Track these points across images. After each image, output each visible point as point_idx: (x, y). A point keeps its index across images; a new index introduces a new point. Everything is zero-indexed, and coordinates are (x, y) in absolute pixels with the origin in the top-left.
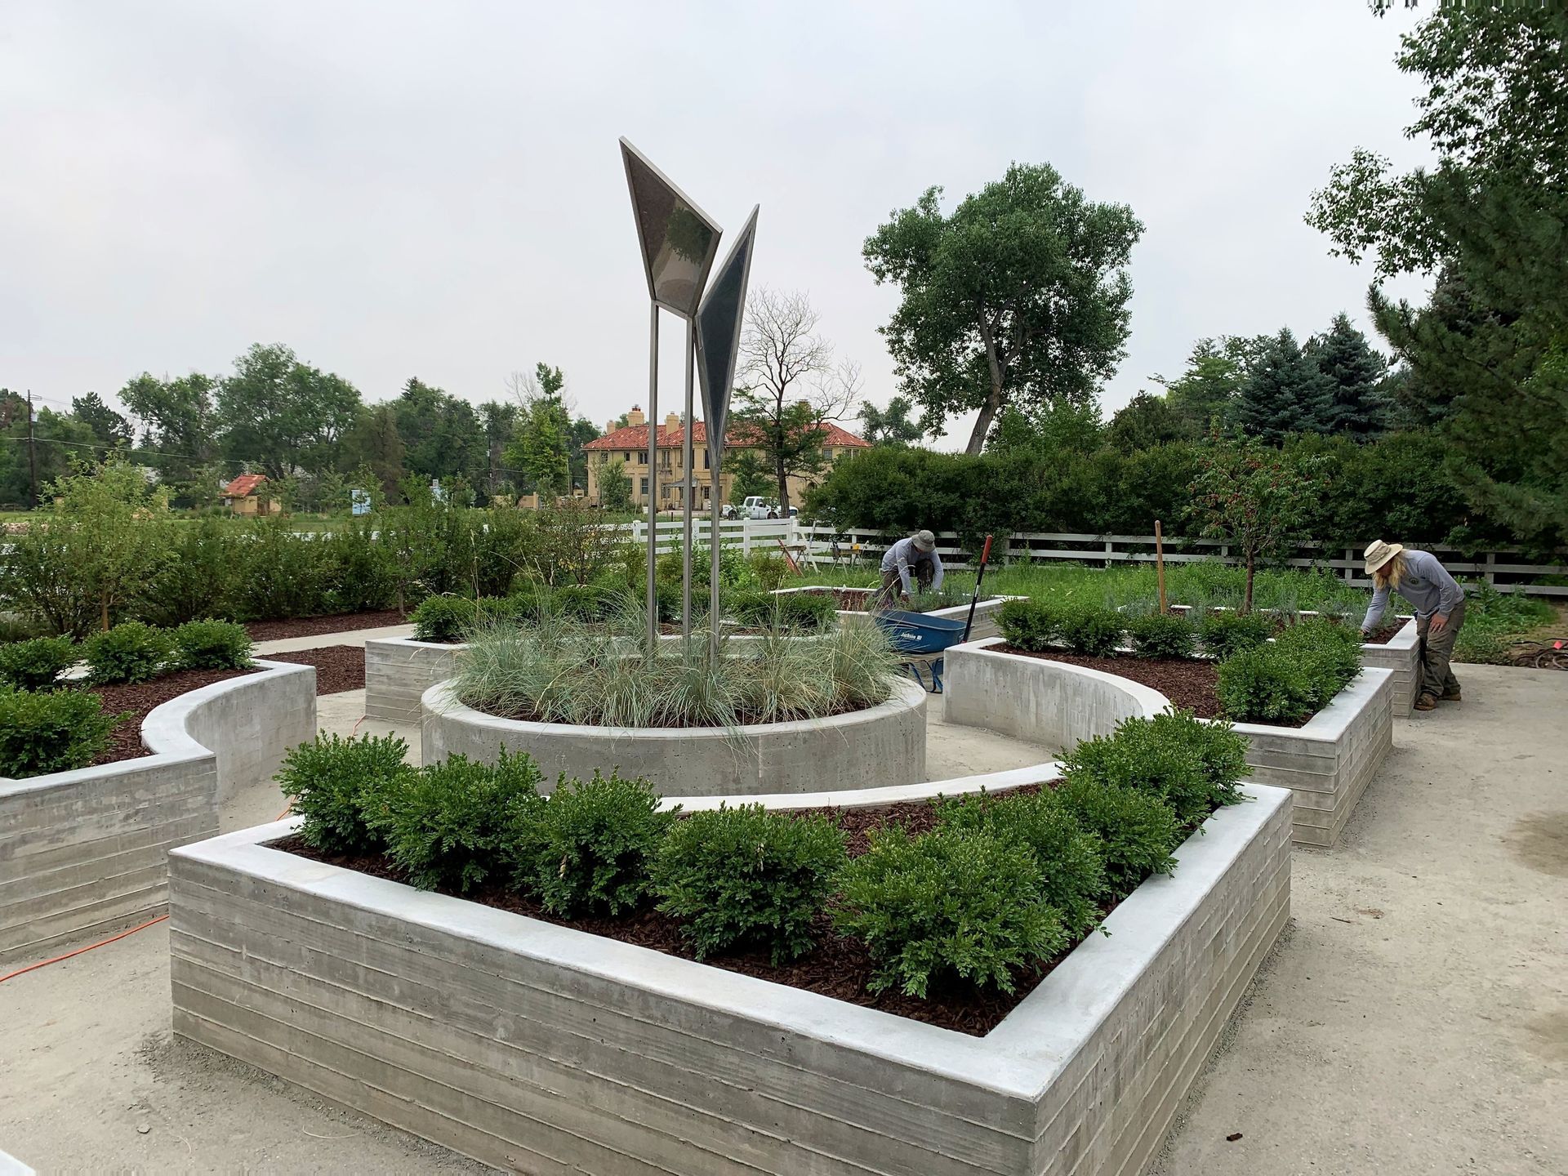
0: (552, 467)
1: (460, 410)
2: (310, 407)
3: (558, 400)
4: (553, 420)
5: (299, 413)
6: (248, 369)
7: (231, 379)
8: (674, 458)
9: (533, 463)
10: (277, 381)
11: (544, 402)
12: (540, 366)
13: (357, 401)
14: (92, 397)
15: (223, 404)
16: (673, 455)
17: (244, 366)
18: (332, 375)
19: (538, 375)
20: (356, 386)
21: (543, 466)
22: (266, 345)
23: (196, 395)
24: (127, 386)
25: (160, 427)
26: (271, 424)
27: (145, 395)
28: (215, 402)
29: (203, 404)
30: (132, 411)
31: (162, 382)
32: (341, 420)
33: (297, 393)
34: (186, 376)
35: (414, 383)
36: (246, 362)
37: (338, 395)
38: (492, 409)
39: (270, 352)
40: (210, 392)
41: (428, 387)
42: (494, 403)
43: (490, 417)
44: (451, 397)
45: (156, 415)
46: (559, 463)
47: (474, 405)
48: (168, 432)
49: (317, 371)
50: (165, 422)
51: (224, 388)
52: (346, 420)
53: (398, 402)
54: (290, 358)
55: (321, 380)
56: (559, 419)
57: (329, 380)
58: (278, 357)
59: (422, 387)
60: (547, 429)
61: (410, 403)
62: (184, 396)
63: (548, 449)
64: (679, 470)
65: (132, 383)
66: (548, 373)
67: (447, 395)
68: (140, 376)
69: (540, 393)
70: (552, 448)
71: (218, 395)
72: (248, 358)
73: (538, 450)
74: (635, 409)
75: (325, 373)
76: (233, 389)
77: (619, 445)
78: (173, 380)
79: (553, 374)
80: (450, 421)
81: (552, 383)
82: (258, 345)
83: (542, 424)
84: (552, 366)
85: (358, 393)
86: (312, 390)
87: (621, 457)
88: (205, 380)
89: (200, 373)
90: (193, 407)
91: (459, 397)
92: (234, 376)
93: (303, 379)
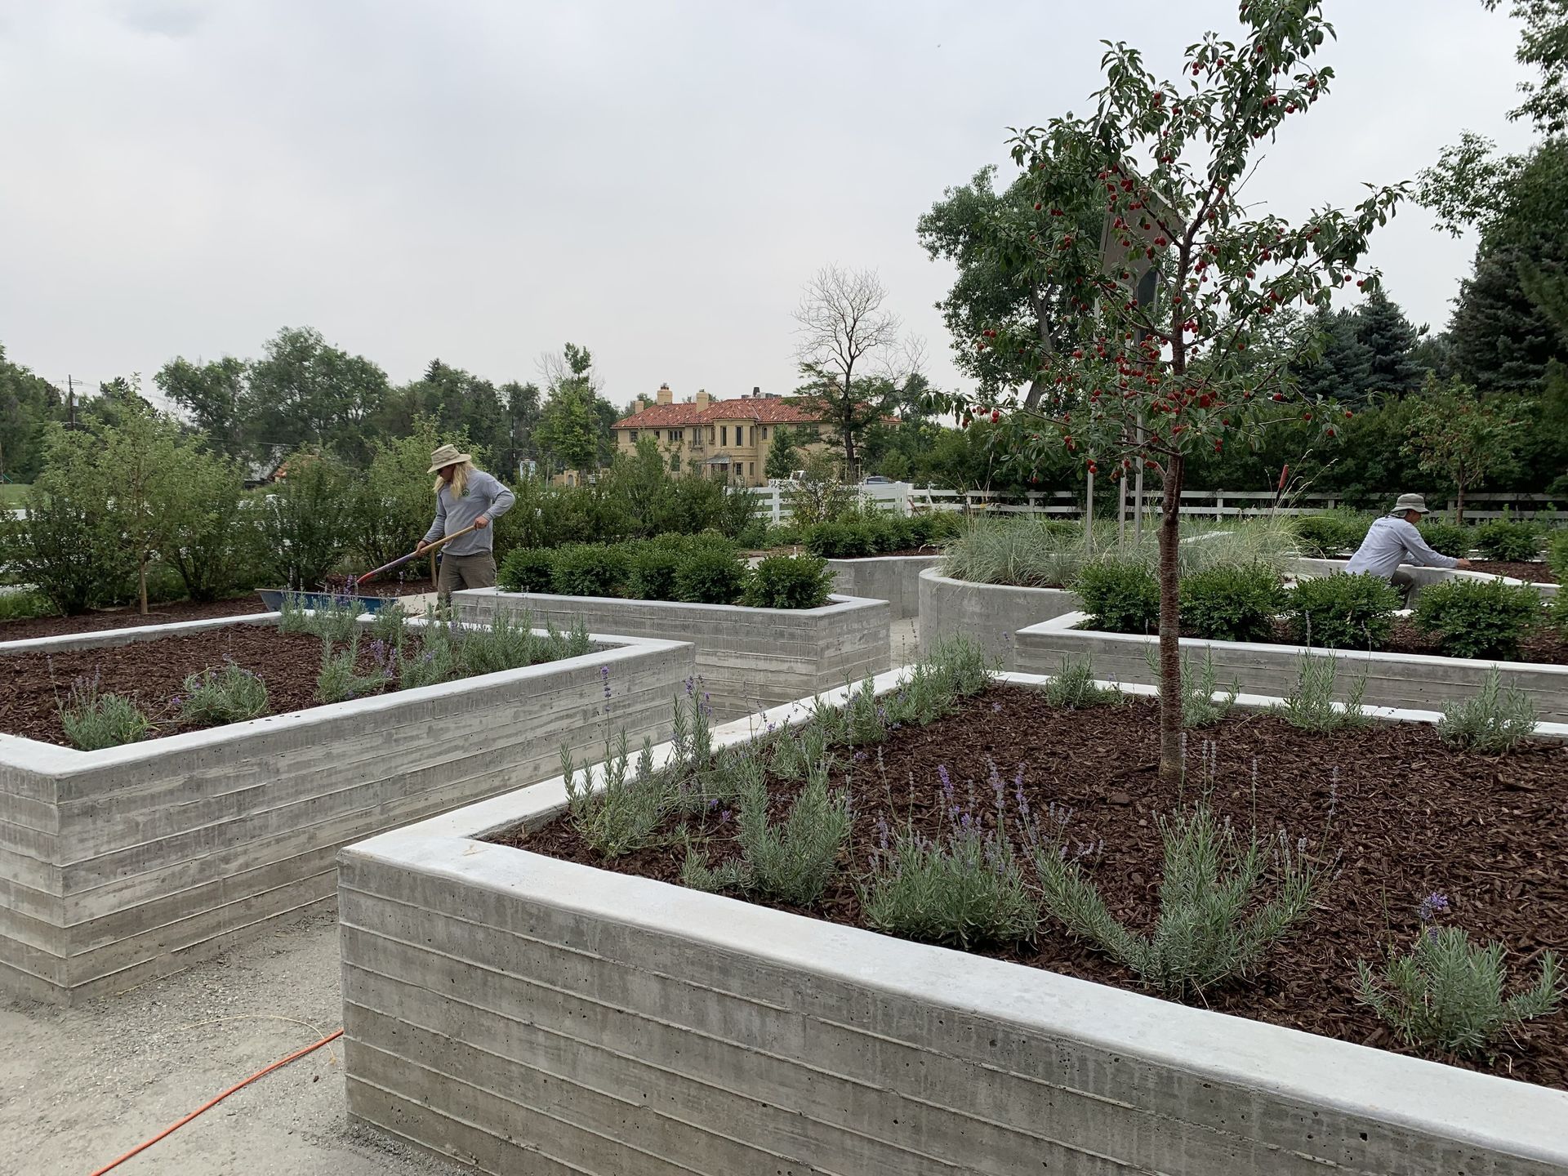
0: (581, 446)
1: (483, 391)
2: (338, 389)
3: (586, 379)
4: (583, 400)
5: (328, 395)
6: (278, 352)
7: (260, 363)
8: (705, 435)
9: (563, 443)
10: (306, 364)
11: (573, 382)
12: (568, 347)
13: (384, 383)
14: (119, 382)
15: (253, 387)
16: (704, 432)
17: (275, 350)
18: (359, 357)
19: (566, 355)
20: (383, 368)
21: (573, 445)
22: (294, 328)
23: (229, 378)
24: (163, 371)
25: (194, 410)
26: (301, 406)
27: (179, 380)
28: (246, 384)
29: (233, 386)
30: (168, 394)
31: (195, 365)
32: (365, 404)
33: (324, 375)
34: (218, 360)
35: (436, 365)
36: (277, 345)
37: (365, 377)
38: (514, 390)
39: (300, 335)
40: (241, 375)
41: (452, 368)
42: (516, 384)
43: (512, 397)
44: (474, 378)
45: (191, 399)
46: (588, 442)
47: (496, 386)
48: (202, 415)
49: (345, 353)
50: (201, 406)
51: (254, 371)
52: (374, 402)
53: (421, 384)
54: (318, 341)
55: (349, 363)
56: (588, 398)
57: (357, 362)
58: (306, 340)
59: (445, 368)
60: (578, 409)
61: (435, 384)
62: (217, 380)
63: (577, 428)
64: (710, 447)
65: (167, 368)
66: (576, 353)
67: (470, 376)
68: (174, 360)
69: (568, 373)
70: (581, 426)
71: (248, 378)
72: (278, 341)
73: (569, 430)
74: (664, 387)
75: (352, 355)
76: (263, 373)
77: (649, 423)
78: (205, 364)
79: (581, 354)
80: (478, 402)
81: (580, 363)
82: (287, 329)
83: (572, 403)
84: (579, 346)
85: (385, 375)
86: (340, 372)
87: (651, 435)
88: (236, 363)
89: (232, 356)
90: (225, 389)
91: (481, 379)
92: (263, 359)
93: (331, 362)
